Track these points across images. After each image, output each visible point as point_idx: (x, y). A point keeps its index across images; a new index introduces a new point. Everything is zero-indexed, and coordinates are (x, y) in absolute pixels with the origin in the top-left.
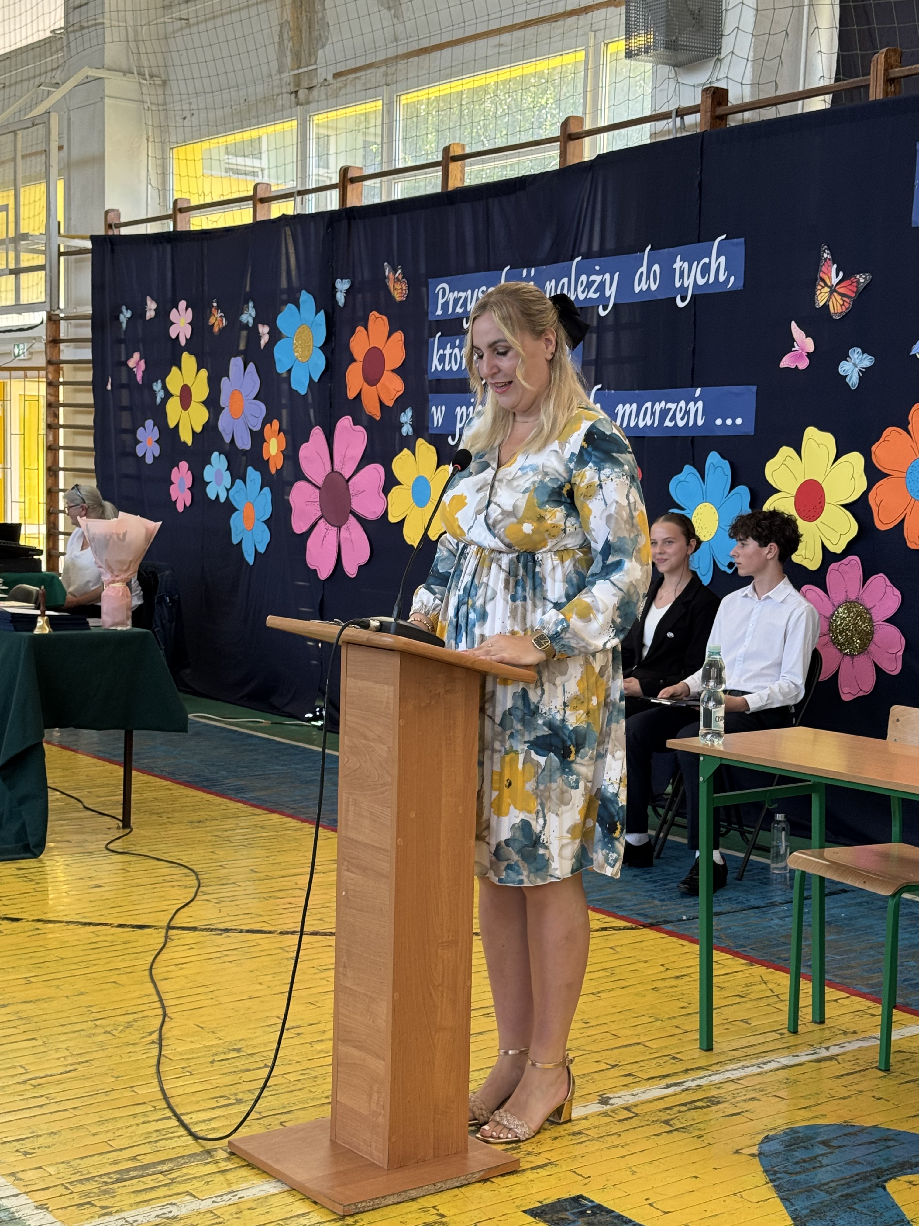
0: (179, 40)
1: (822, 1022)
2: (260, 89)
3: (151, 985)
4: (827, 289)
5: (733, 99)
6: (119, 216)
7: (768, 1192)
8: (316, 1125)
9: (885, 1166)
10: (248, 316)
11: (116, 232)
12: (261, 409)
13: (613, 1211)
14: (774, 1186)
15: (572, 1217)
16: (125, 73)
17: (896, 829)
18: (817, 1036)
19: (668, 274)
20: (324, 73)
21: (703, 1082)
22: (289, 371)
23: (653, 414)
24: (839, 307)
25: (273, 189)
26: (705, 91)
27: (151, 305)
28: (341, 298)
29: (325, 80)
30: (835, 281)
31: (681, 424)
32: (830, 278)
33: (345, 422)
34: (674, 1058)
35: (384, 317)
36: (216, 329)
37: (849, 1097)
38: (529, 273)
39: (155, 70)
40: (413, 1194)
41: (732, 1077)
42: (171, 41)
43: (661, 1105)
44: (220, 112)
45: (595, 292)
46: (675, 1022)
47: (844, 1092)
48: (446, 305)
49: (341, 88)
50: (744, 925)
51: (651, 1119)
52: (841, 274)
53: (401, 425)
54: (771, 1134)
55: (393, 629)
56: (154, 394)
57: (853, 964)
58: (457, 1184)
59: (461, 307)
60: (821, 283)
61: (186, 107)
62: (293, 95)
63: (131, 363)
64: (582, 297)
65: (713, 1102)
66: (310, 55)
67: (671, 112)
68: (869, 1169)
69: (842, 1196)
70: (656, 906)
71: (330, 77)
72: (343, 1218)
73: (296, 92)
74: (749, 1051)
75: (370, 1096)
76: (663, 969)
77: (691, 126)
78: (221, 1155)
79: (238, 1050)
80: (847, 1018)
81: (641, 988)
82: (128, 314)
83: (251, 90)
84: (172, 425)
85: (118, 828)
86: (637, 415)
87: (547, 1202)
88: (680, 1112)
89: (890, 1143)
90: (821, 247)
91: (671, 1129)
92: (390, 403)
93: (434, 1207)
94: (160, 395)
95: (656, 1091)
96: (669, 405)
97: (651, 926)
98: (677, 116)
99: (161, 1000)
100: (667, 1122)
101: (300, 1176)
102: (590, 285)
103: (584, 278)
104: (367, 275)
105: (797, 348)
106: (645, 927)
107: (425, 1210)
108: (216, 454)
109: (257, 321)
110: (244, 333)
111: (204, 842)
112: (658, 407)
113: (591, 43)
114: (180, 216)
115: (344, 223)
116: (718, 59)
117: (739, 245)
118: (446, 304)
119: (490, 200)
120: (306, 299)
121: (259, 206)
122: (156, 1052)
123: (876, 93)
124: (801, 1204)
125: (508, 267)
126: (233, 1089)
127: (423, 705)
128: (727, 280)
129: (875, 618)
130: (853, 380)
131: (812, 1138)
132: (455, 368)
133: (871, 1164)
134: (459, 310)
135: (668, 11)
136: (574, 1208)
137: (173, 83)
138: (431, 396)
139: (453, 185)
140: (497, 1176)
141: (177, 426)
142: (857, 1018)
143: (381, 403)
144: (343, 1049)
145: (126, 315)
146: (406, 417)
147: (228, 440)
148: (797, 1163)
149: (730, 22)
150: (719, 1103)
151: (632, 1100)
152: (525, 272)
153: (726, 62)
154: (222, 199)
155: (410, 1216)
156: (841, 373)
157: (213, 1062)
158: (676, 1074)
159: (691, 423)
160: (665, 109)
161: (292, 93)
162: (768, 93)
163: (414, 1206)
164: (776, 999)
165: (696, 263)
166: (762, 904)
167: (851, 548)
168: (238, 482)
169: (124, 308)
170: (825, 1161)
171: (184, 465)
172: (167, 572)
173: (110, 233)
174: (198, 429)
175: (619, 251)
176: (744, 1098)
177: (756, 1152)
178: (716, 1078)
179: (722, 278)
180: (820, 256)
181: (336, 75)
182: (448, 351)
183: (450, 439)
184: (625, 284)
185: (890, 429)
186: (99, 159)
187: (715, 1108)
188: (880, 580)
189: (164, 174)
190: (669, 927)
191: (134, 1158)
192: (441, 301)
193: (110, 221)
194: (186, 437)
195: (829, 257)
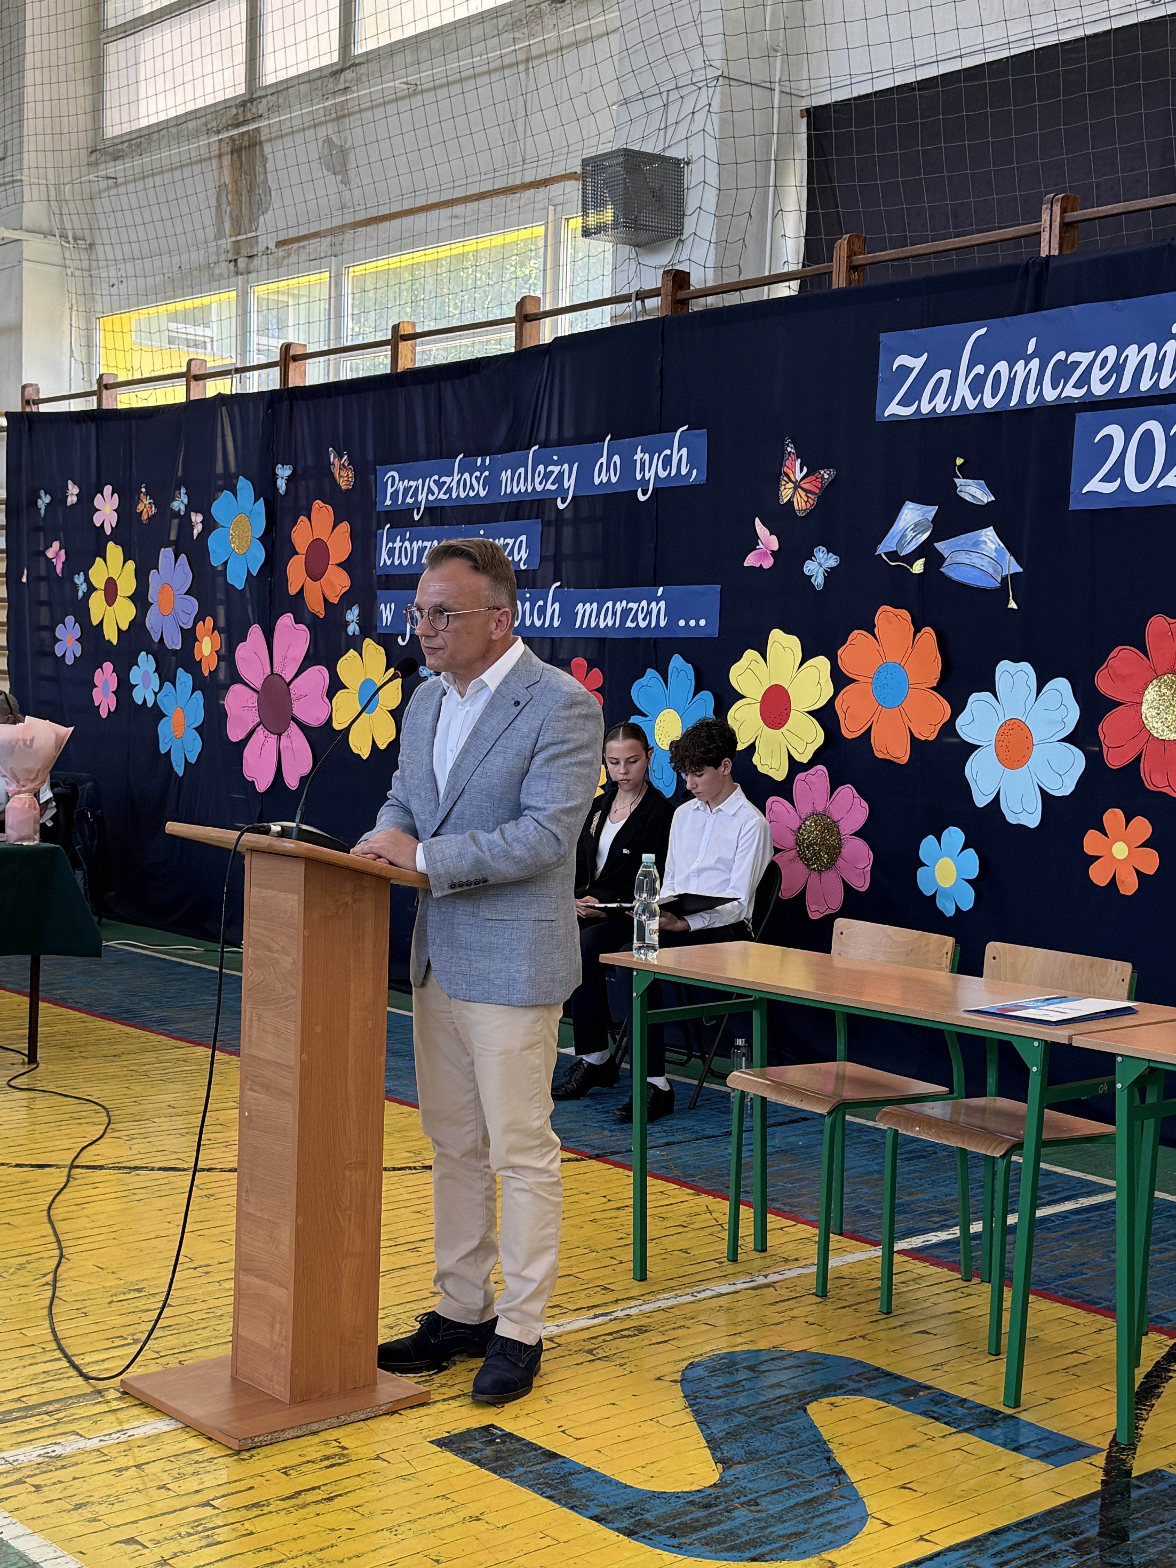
0: (105, 201)
1: (764, 1250)
2: (194, 256)
3: (49, 1226)
4: (791, 485)
5: (696, 282)
6: (38, 391)
7: (687, 1417)
8: (217, 1362)
9: (809, 1389)
10: (179, 504)
11: (34, 409)
12: (193, 605)
13: (524, 1439)
14: (693, 1411)
15: (479, 1446)
16: (45, 234)
17: (841, 1046)
18: (758, 1264)
19: (628, 465)
20: (267, 241)
21: (633, 1311)
22: (225, 563)
23: (614, 613)
24: (804, 503)
25: (209, 365)
26: (666, 273)
27: (73, 490)
28: (281, 485)
29: (267, 248)
30: (799, 476)
31: (643, 624)
32: (794, 473)
33: (286, 620)
34: (606, 1289)
35: (329, 507)
36: (145, 517)
37: (781, 1323)
38: (483, 461)
39: (79, 233)
40: (315, 1427)
41: (663, 1306)
42: (97, 202)
43: (586, 1335)
44: (150, 280)
45: (553, 484)
46: (610, 1253)
47: (778, 1318)
48: (395, 494)
49: (284, 258)
50: (695, 1155)
51: (574, 1349)
52: (805, 469)
53: (347, 624)
54: (697, 1360)
55: (294, 834)
56: (75, 587)
57: (805, 1191)
58: (363, 1417)
59: (411, 498)
60: (785, 478)
61: (113, 273)
62: (232, 264)
63: (50, 553)
64: (539, 488)
65: (641, 1330)
66: (250, 221)
67: (631, 294)
68: (791, 1391)
69: (761, 1418)
70: (606, 1137)
71: (272, 245)
72: (238, 1452)
73: (236, 260)
74: (685, 1280)
75: (272, 1327)
76: (605, 1200)
77: (653, 310)
78: (112, 1394)
79: (139, 1290)
80: (791, 1246)
81: (578, 1220)
82: (47, 499)
83: (185, 257)
84: (95, 622)
85: (23, 1063)
86: (598, 615)
87: (455, 1432)
88: (604, 1341)
89: (817, 1367)
90: (784, 440)
91: (593, 1358)
92: (335, 601)
93: (335, 1440)
94: (83, 588)
95: (582, 1321)
96: (631, 605)
97: (597, 1157)
98: (637, 299)
99: (58, 1241)
100: (590, 1352)
101: (195, 1411)
102: (547, 475)
103: (541, 468)
104: (310, 461)
105: (761, 546)
106: (590, 1158)
107: (326, 1443)
108: (143, 653)
109: (189, 508)
110: (175, 522)
111: (118, 1077)
112: (619, 607)
113: (551, 218)
114: (105, 392)
115: (286, 404)
116: (680, 240)
117: (701, 436)
119: (443, 384)
120: (244, 485)
121: (193, 383)
122: (49, 1294)
123: (839, 281)
124: (719, 1428)
125: (462, 455)
126: (131, 1330)
127: (330, 914)
128: (690, 473)
129: (842, 832)
130: (819, 581)
131: (737, 1364)
132: (405, 563)
133: (796, 1387)
134: (409, 500)
135: (626, 188)
136: (483, 1437)
137: (99, 247)
138: (379, 592)
139: (404, 364)
140: (405, 1409)
141: (102, 621)
142: (800, 1246)
143: (325, 600)
144: (245, 1278)
145: (44, 500)
146: (353, 614)
147: (156, 639)
148: (719, 1388)
149: (692, 201)
150: (646, 1331)
151: (556, 1331)
152: (479, 460)
153: (689, 243)
154: (153, 374)
155: (309, 1449)
156: (806, 573)
157: (110, 1303)
158: (605, 1304)
159: (653, 625)
160: (625, 291)
161: (231, 261)
162: (731, 278)
163: (316, 1439)
164: (720, 1228)
165: (657, 455)
166: (717, 1133)
167: (818, 757)
168: (167, 684)
169: (42, 493)
170: (747, 1385)
171: (108, 666)
172: (89, 784)
173: (28, 410)
174: (124, 627)
175: (578, 441)
176: (673, 1326)
177: (679, 1379)
178: (647, 1308)
179: (684, 471)
180: (784, 450)
181: (279, 244)
182: (398, 544)
183: (400, 639)
184: (585, 476)
185: (856, 632)
186: (17, 328)
187: (641, 1336)
188: (847, 791)
189: (89, 345)
190: (617, 1158)
191: (19, 1399)
192: (390, 490)
193: (27, 397)
194: (111, 635)
195: (793, 451)
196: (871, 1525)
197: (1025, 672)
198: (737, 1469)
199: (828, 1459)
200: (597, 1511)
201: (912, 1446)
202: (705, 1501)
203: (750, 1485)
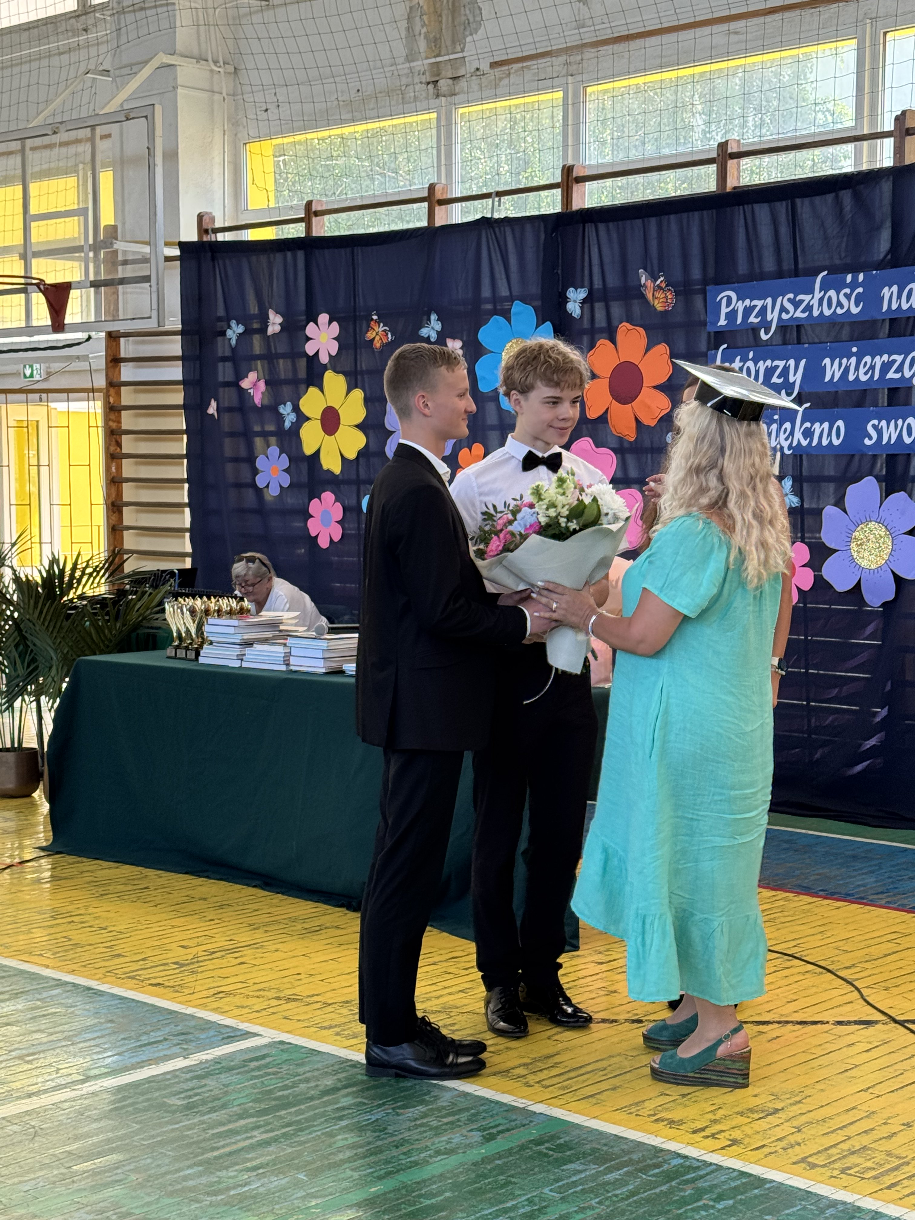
2: (378, 79)
6: (213, 219)
10: (429, 330)
11: (213, 238)
16: (198, 59)
20: (477, 62)
27: (275, 319)
28: (574, 308)
29: (478, 69)
33: (582, 446)
35: (641, 330)
36: (377, 344)
38: (855, 279)
42: (247, 26)
48: (732, 314)
49: (501, 79)
56: (280, 418)
59: (756, 317)
61: (269, 98)
62: (431, 86)
63: (245, 384)
66: (454, 42)
71: (485, 66)
73: (435, 82)
82: (240, 329)
83: (366, 80)
84: (309, 452)
92: (651, 423)
94: (291, 418)
104: (612, 281)
118: (734, 313)
120: (521, 310)
121: (437, 208)
125: (825, 273)
134: (753, 319)
137: (251, 72)
139: (731, 183)
141: (317, 452)
143: (638, 424)
161: (428, 83)
169: (232, 323)
171: (329, 496)
173: (205, 238)
174: (351, 456)
192: (724, 310)
193: (205, 226)
194: (332, 465)
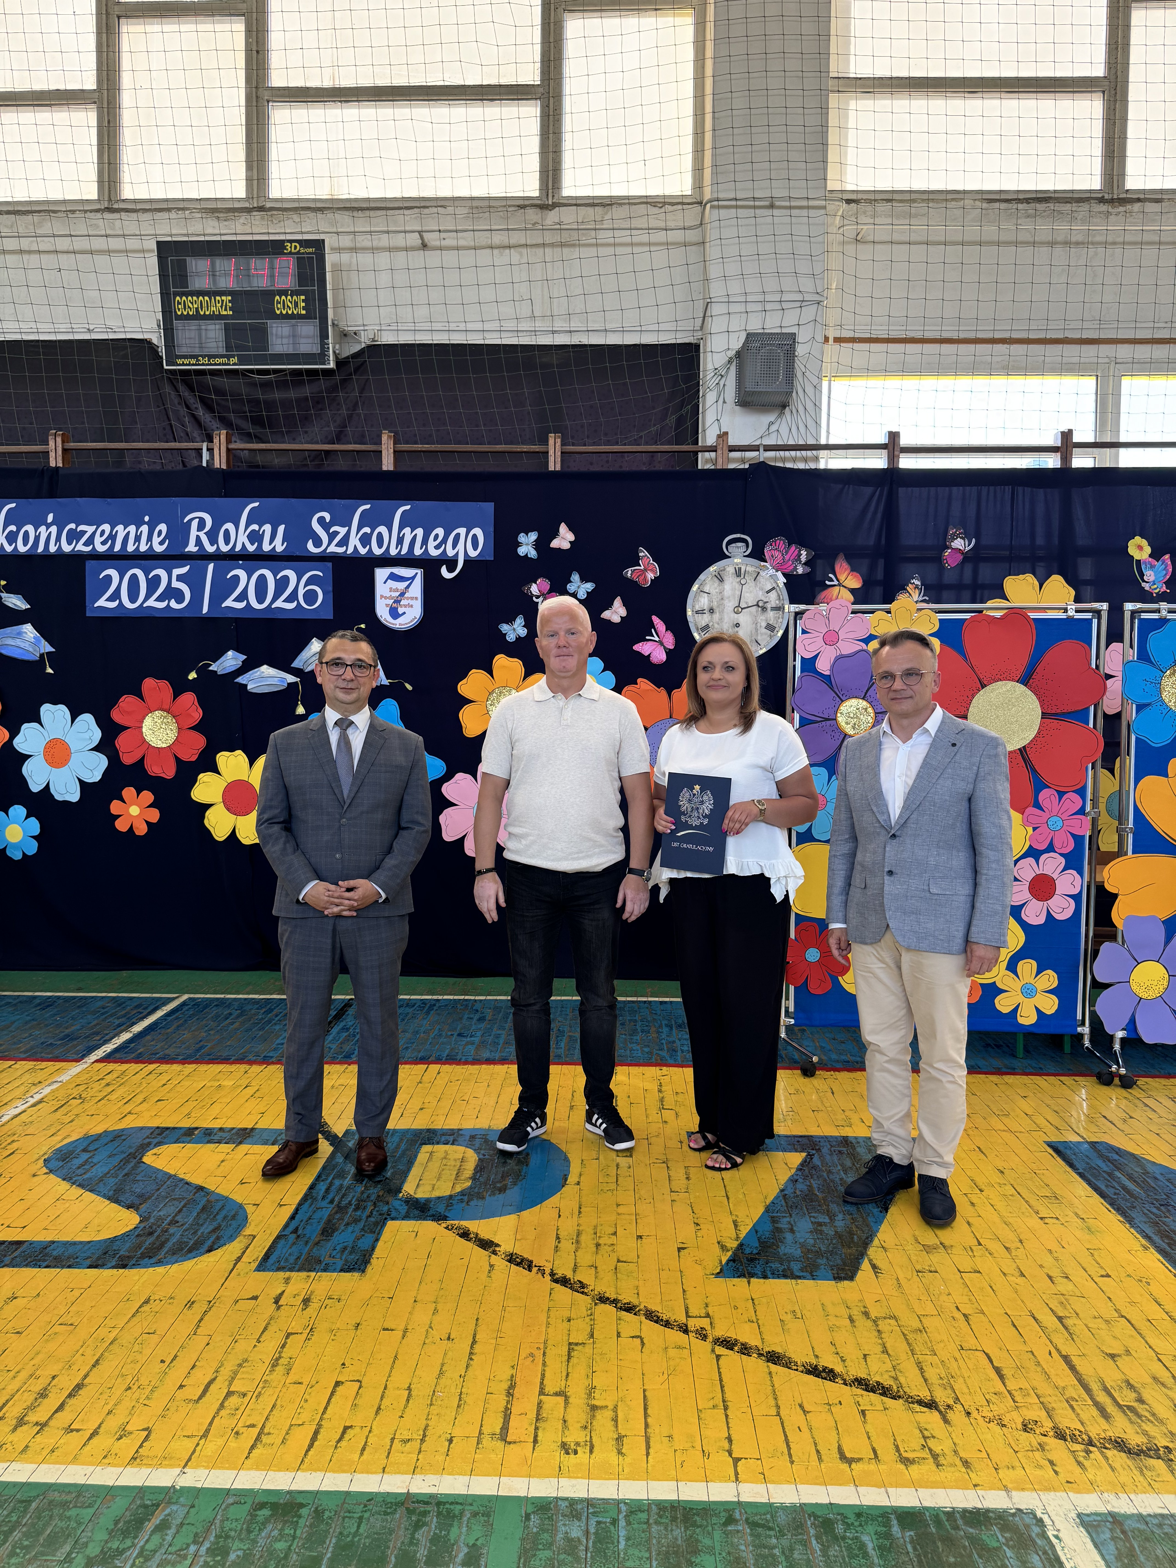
9: (132, 1150)
14: (78, 1186)
37: (72, 1120)
54: (46, 1157)
69: (124, 1176)
124: (105, 1190)
131: (73, 1152)
133: (123, 1152)
170: (95, 1160)
177: (47, 1171)
196: (249, 1209)
197: (62, 711)
198: (143, 1207)
199: (187, 1183)
200: (88, 1262)
201: (223, 1161)
202: (146, 1231)
203: (161, 1213)
